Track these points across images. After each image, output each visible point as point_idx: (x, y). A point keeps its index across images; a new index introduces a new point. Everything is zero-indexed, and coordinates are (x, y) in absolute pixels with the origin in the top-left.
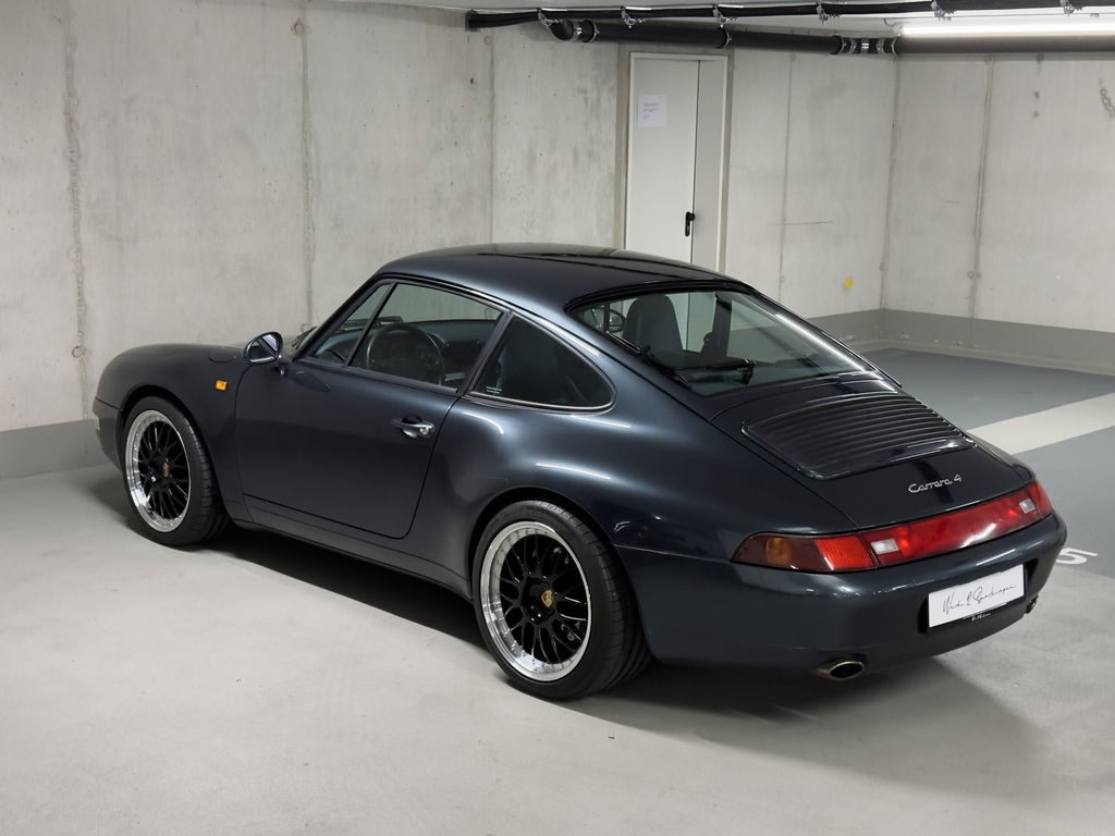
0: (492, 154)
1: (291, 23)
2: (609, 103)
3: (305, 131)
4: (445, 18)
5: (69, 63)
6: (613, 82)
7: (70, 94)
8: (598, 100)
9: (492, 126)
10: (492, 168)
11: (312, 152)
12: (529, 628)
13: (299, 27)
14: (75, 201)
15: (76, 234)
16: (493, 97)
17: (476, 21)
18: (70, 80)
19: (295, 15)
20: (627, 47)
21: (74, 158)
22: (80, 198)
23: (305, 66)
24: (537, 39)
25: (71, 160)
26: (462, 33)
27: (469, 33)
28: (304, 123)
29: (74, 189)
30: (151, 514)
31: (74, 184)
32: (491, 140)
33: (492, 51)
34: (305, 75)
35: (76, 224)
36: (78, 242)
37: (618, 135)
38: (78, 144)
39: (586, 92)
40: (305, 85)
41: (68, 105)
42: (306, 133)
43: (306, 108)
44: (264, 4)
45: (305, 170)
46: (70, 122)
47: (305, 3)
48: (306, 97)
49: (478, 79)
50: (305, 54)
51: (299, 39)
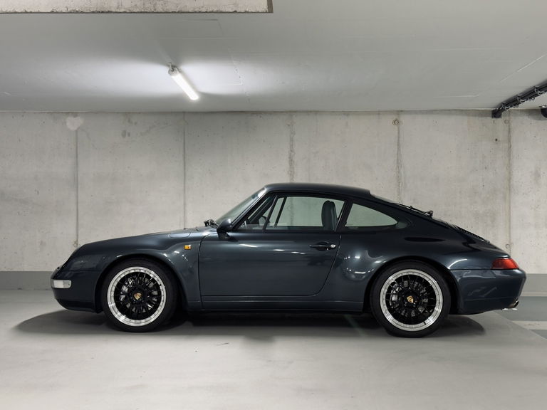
0: (510, 173)
1: (392, 121)
3: (398, 163)
4: (481, 114)
5: (292, 140)
7: (292, 151)
9: (510, 160)
10: (510, 180)
11: (402, 172)
13: (396, 122)
16: (510, 147)
17: (496, 113)
18: (292, 146)
19: (395, 117)
23: (399, 137)
24: (540, 119)
26: (490, 120)
27: (494, 119)
28: (398, 160)
32: (509, 167)
33: (509, 126)
36: (292, 204)
38: (293, 168)
40: (399, 145)
41: (290, 155)
42: (399, 164)
43: (399, 154)
44: (379, 114)
45: (398, 178)
46: (291, 161)
47: (399, 112)
48: (399, 149)
49: (500, 138)
50: (399, 133)
51: (396, 127)
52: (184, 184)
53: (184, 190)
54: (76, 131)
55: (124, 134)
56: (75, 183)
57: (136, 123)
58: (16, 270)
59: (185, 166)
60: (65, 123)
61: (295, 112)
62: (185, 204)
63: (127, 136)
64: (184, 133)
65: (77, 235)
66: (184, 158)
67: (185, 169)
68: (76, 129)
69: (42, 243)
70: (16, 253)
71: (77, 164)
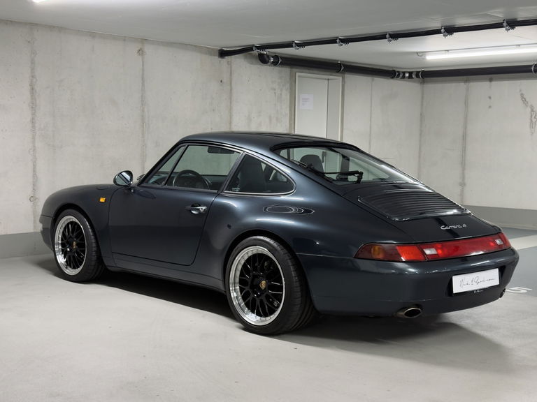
0: (231, 116)
1: (138, 49)
2: (286, 96)
3: (142, 101)
4: (209, 52)
5: (33, 62)
6: (288, 85)
7: (33, 77)
8: (281, 94)
9: (231, 103)
11: (146, 110)
12: (254, 299)
13: (141, 52)
14: (34, 127)
15: (34, 142)
16: (231, 90)
17: (223, 54)
18: (33, 70)
19: (139, 46)
20: (294, 70)
21: (33, 107)
22: (36, 125)
23: (143, 70)
24: (252, 64)
25: (32, 108)
26: (217, 59)
27: (220, 59)
28: (142, 96)
29: (33, 121)
30: (66, 268)
31: (33, 119)
32: (231, 109)
33: (231, 67)
34: (143, 74)
35: (34, 138)
36: (34, 146)
37: (290, 110)
38: (35, 100)
39: (275, 90)
40: (143, 78)
41: (32, 81)
43: (143, 90)
44: (125, 40)
45: (143, 117)
46: (32, 90)
47: (144, 41)
48: (143, 85)
49: (224, 81)
50: (143, 65)
51: (140, 58)
61: (37, 24)
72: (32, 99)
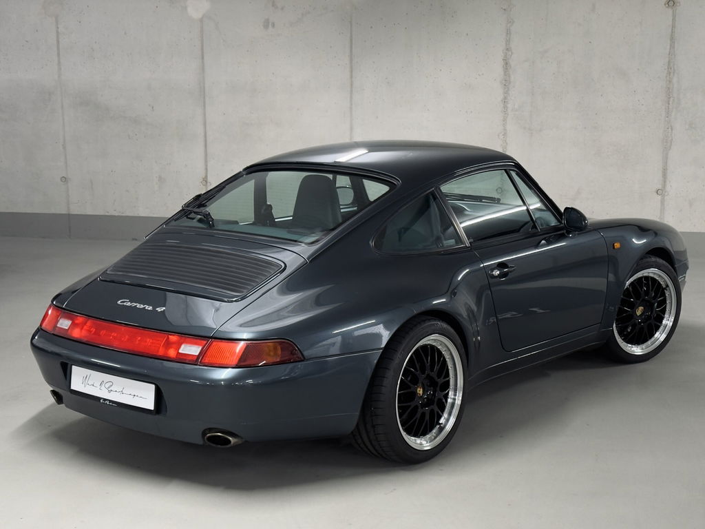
3: (669, 68)
5: (508, 32)
7: (508, 50)
11: (675, 80)
13: (671, 2)
14: (505, 107)
15: (504, 125)
18: (508, 41)
21: (506, 84)
22: (509, 105)
23: (673, 26)
28: (669, 62)
29: (505, 101)
31: (505, 98)
35: (505, 120)
36: (505, 130)
38: (509, 77)
40: (672, 39)
41: (506, 56)
42: (671, 69)
43: (671, 54)
45: (669, 91)
46: (506, 64)
48: (672, 46)
50: (674, 19)
51: (670, 11)
52: (351, 98)
53: (351, 108)
54: (201, 20)
55: (267, 24)
56: (201, 94)
57: (282, 9)
58: (129, 213)
59: (351, 72)
60: (185, 8)
62: (351, 129)
63: (270, 26)
64: (351, 22)
65: (206, 169)
66: (351, 60)
67: (351, 77)
68: (200, 17)
69: (160, 178)
70: (127, 191)
71: (203, 69)
72: (505, 75)
